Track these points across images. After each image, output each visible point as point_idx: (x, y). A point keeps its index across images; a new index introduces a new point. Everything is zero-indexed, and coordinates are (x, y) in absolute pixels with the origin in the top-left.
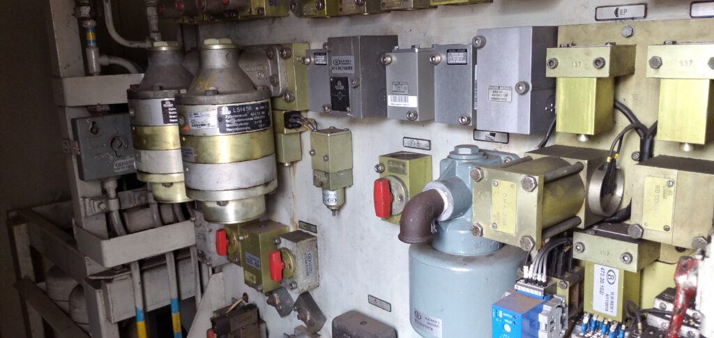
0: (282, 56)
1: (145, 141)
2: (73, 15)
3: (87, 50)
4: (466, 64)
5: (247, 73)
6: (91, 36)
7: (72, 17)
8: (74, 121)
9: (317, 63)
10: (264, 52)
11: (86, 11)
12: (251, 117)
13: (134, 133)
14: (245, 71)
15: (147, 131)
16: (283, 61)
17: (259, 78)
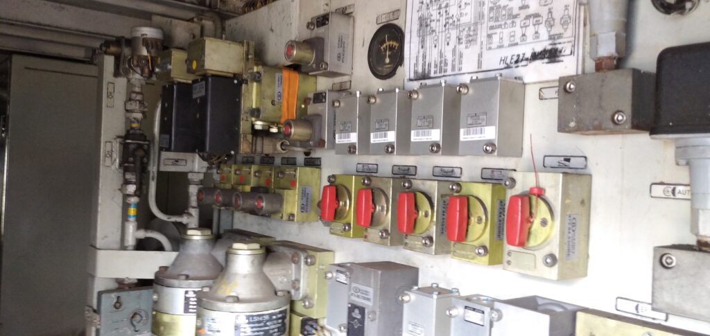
0: (306, 263)
1: (162, 328)
2: (120, 190)
3: (127, 224)
4: (483, 326)
5: (270, 278)
6: (132, 211)
7: (119, 192)
8: (100, 294)
9: (338, 280)
10: (290, 256)
11: (132, 189)
12: (267, 326)
13: (154, 317)
14: (268, 276)
15: (166, 318)
16: (307, 267)
17: (281, 282)
